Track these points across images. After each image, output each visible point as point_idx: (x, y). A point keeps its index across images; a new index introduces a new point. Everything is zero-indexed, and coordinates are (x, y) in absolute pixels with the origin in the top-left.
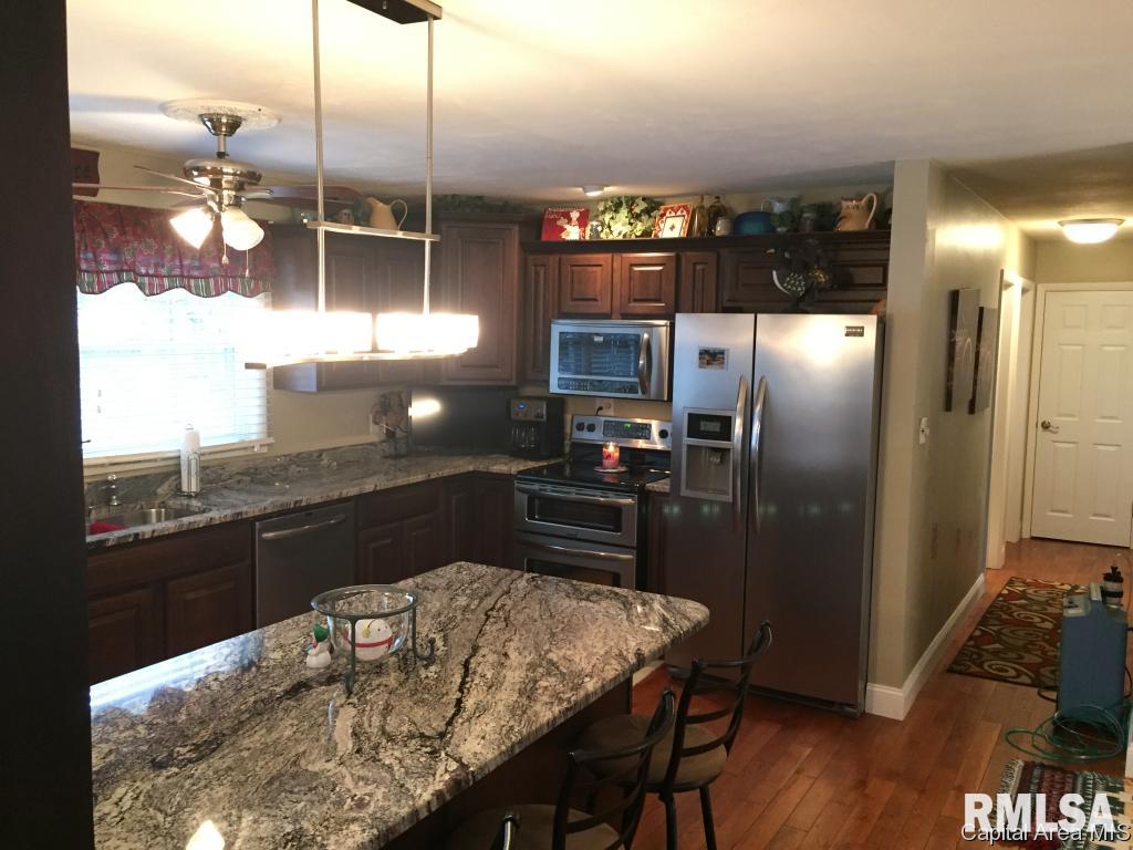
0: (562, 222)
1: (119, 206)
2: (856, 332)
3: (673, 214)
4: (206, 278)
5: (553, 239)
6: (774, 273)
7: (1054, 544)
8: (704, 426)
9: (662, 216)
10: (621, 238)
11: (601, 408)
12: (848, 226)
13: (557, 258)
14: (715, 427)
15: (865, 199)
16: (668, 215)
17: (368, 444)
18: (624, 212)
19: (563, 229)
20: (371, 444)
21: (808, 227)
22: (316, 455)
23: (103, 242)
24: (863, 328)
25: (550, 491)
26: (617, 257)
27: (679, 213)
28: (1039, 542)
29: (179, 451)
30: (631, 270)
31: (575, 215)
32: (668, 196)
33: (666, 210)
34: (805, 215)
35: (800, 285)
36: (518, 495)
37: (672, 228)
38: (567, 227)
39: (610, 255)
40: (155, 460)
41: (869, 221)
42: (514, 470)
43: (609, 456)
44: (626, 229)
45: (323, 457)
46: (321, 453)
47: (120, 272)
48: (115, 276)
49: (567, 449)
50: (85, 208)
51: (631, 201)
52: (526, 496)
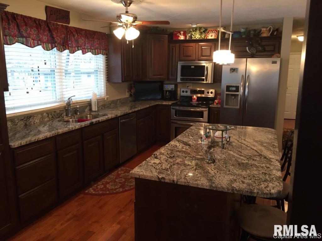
0: (178, 34)
1: (76, 28)
2: (274, 62)
3: (212, 32)
4: (95, 49)
5: (176, 39)
6: (247, 48)
7: (292, 120)
8: (231, 89)
9: (208, 33)
10: (198, 39)
11: (188, 87)
12: (264, 35)
13: (179, 44)
14: (234, 89)
15: (268, 28)
16: (210, 32)
17: (125, 98)
18: (198, 32)
19: (179, 37)
20: (127, 98)
21: (252, 36)
22: (116, 101)
23: (73, 38)
24: (276, 61)
25: (182, 108)
26: (197, 44)
27: (213, 32)
28: (287, 120)
29: (91, 99)
30: (201, 48)
31: (182, 33)
32: (209, 27)
33: (209, 31)
34: (251, 32)
35: (254, 51)
36: (172, 110)
37: (212, 36)
38: (180, 36)
39: (195, 44)
40: (85, 102)
41: (270, 34)
42: (170, 104)
43: (195, 99)
44: (199, 37)
45: (118, 101)
46: (117, 100)
47: (78, 47)
48: (76, 48)
49: (178, 98)
50: (69, 28)
51: (200, 28)
52: (174, 110)
